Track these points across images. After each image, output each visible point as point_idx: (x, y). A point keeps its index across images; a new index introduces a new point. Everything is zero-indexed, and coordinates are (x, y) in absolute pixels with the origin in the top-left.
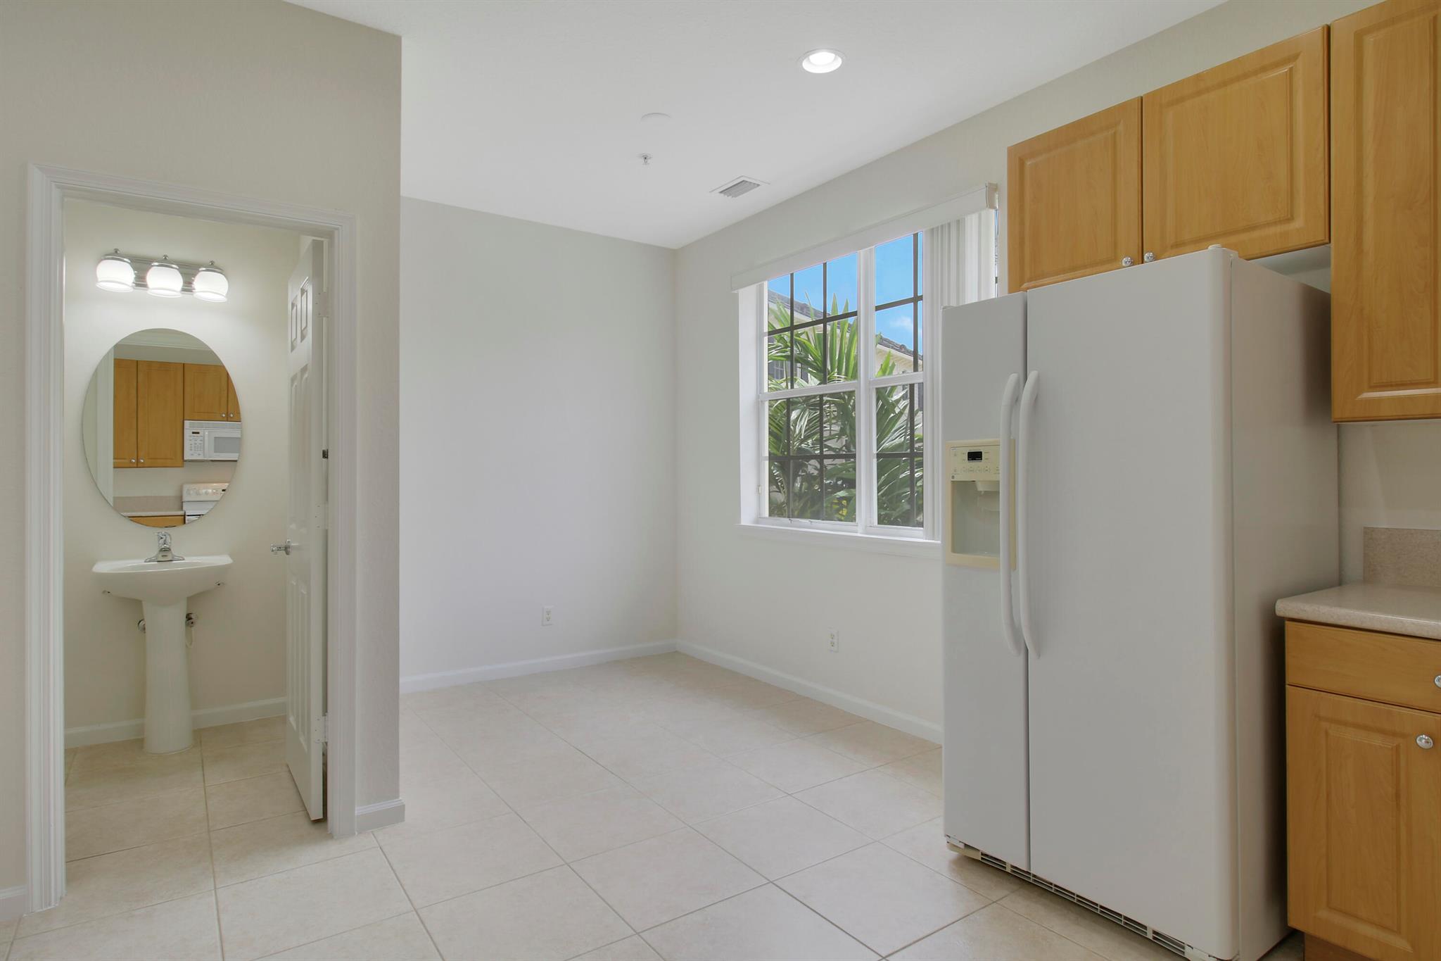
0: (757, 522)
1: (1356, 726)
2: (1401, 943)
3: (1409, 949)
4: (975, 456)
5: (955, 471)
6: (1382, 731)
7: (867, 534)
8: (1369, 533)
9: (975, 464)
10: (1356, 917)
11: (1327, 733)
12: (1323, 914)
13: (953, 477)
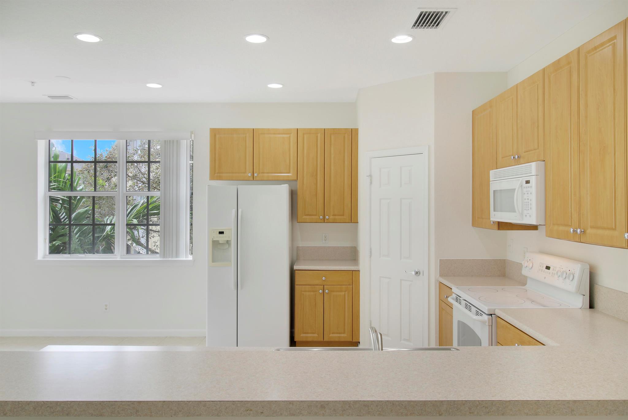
0: (44, 258)
1: (309, 291)
2: (316, 335)
3: (317, 335)
4: (221, 233)
5: (214, 237)
6: (313, 291)
7: (122, 258)
8: (298, 247)
9: (221, 235)
10: (308, 333)
11: (303, 294)
12: (302, 335)
13: (213, 239)
